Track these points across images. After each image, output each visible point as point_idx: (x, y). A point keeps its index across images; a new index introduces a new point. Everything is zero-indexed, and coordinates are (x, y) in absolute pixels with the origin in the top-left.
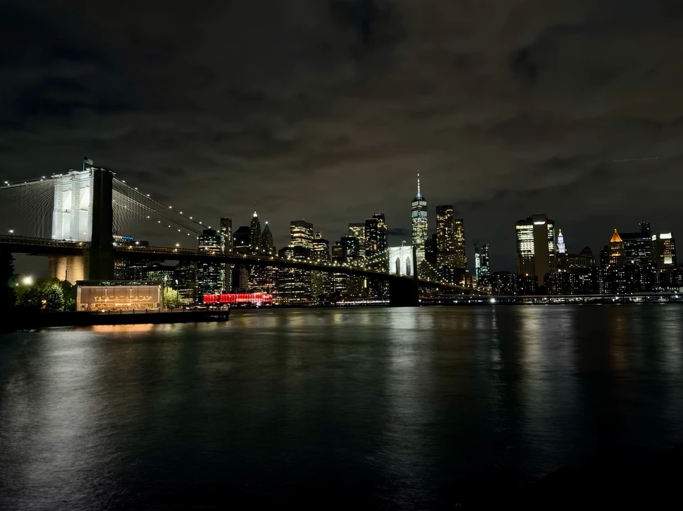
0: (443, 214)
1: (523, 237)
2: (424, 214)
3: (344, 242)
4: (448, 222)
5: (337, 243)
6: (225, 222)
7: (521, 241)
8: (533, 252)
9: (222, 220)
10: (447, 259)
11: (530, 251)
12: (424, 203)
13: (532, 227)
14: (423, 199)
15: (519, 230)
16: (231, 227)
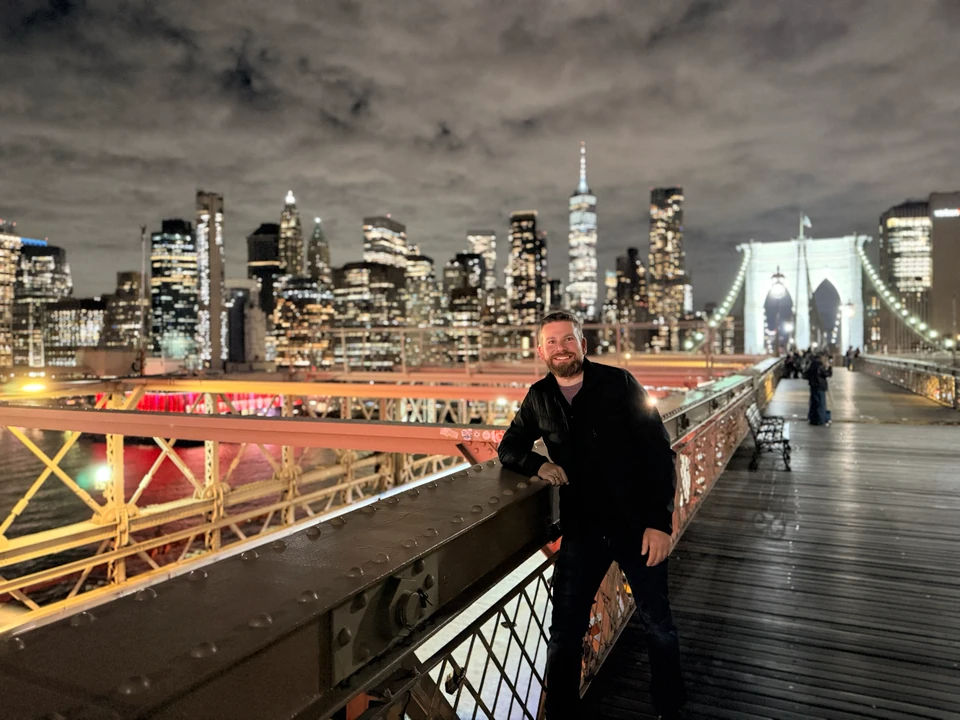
0: (663, 206)
1: (901, 246)
2: (591, 218)
3: (462, 258)
4: (674, 222)
5: (452, 262)
6: (206, 200)
7: (899, 255)
8: (927, 282)
9: (200, 194)
10: (668, 294)
11: (919, 279)
12: (592, 200)
13: (926, 222)
14: (590, 192)
15: (893, 230)
16: (221, 211)
